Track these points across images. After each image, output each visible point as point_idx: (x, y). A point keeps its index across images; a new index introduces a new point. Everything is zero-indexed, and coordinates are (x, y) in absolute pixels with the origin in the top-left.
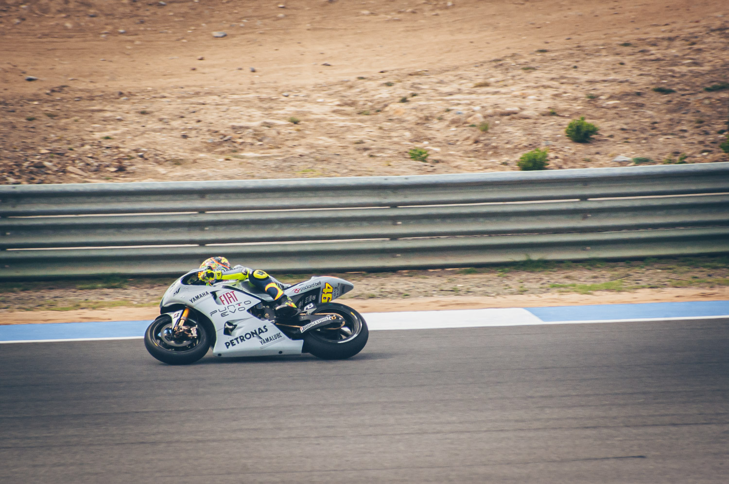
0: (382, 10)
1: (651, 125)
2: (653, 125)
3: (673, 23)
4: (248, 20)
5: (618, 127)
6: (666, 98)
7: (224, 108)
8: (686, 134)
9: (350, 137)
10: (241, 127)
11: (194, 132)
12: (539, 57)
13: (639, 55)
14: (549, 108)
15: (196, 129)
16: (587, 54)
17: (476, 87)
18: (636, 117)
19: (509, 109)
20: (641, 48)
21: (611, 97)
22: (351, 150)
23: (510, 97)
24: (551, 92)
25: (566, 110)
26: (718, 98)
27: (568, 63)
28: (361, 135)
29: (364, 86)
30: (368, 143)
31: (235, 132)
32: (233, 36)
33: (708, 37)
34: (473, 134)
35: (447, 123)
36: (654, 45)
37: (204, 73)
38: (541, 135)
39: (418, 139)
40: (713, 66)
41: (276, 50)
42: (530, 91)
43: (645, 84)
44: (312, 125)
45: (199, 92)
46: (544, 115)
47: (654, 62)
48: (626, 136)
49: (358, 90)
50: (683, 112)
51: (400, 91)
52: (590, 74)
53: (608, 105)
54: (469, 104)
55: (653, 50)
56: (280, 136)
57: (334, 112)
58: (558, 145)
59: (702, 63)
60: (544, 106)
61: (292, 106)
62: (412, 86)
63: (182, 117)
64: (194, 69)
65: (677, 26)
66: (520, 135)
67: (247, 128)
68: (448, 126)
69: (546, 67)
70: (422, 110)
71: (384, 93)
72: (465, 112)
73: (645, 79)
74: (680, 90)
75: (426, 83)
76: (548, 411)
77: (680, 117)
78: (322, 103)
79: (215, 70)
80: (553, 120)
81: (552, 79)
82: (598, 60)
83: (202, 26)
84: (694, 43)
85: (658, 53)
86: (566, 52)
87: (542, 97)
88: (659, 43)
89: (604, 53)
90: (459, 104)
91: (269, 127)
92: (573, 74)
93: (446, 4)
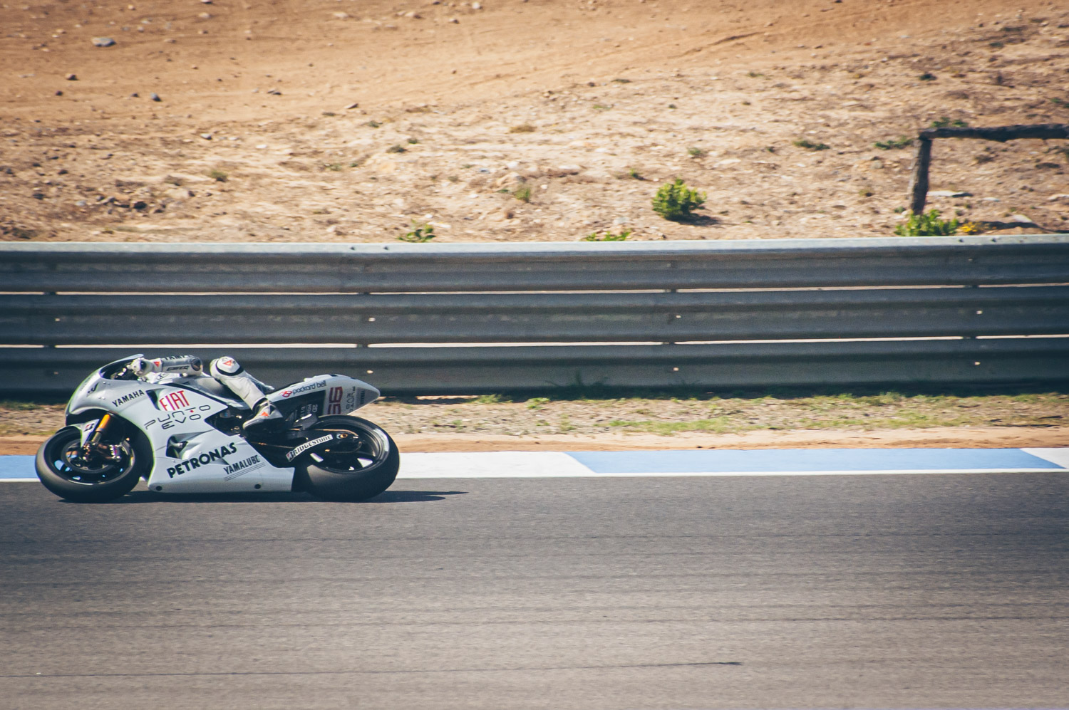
0: (367, 12)
1: (789, 197)
2: (793, 198)
3: (831, 44)
4: (150, 21)
5: (736, 199)
6: (814, 156)
7: (106, 153)
8: (843, 213)
9: (306, 203)
10: (131, 184)
11: (53, 190)
12: (615, 89)
13: (774, 91)
14: (628, 167)
15: (58, 185)
16: (692, 87)
17: (512, 132)
18: (766, 185)
19: (563, 167)
20: (778, 81)
21: (727, 154)
22: (308, 223)
23: (567, 150)
24: (632, 143)
25: (655, 172)
26: (896, 159)
27: (662, 100)
28: (322, 202)
29: (334, 127)
30: (335, 213)
31: (122, 191)
32: (124, 45)
33: (884, 68)
34: (504, 205)
35: (462, 186)
36: (799, 77)
37: (75, 101)
38: (614, 208)
39: (416, 210)
40: (891, 111)
41: (196, 68)
42: (598, 141)
43: (780, 135)
44: (246, 184)
45: (67, 129)
46: (620, 178)
47: (795, 102)
48: (749, 212)
49: (323, 132)
50: (838, 179)
51: (391, 135)
52: (694, 117)
53: (721, 165)
54: (502, 158)
55: (796, 84)
56: (194, 199)
57: (283, 164)
58: (639, 223)
59: (874, 106)
60: (619, 165)
61: (216, 153)
62: (409, 130)
63: (37, 165)
64: (60, 94)
65: (837, 49)
66: (581, 207)
67: (141, 185)
68: (466, 191)
69: (628, 104)
70: (424, 165)
71: (365, 138)
72: (493, 170)
73: (783, 128)
74: (837, 145)
75: (432, 125)
76: (589, 596)
77: (836, 186)
78: (266, 151)
79: (92, 95)
80: (634, 186)
81: (635, 123)
82: (708, 97)
83: (76, 28)
84: (861, 76)
85: (804, 89)
86: (658, 84)
87: (617, 151)
88: (805, 75)
89: (719, 86)
90: (484, 157)
91: (177, 184)
92: (668, 116)
93: (469, 5)
